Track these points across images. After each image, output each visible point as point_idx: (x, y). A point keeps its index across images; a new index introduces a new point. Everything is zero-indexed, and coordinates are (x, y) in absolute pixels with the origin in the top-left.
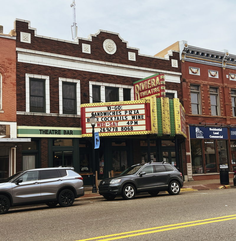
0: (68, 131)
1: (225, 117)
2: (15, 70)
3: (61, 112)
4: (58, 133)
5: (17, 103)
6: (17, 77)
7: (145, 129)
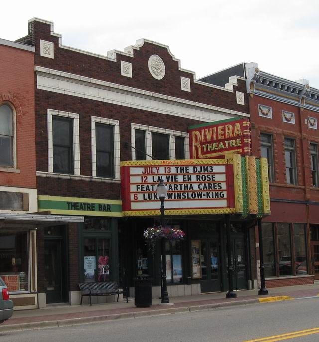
0: (104, 205)
1: (303, 187)
2: (34, 102)
3: (94, 174)
4: (91, 208)
5: (37, 157)
6: (36, 114)
7: (226, 206)
